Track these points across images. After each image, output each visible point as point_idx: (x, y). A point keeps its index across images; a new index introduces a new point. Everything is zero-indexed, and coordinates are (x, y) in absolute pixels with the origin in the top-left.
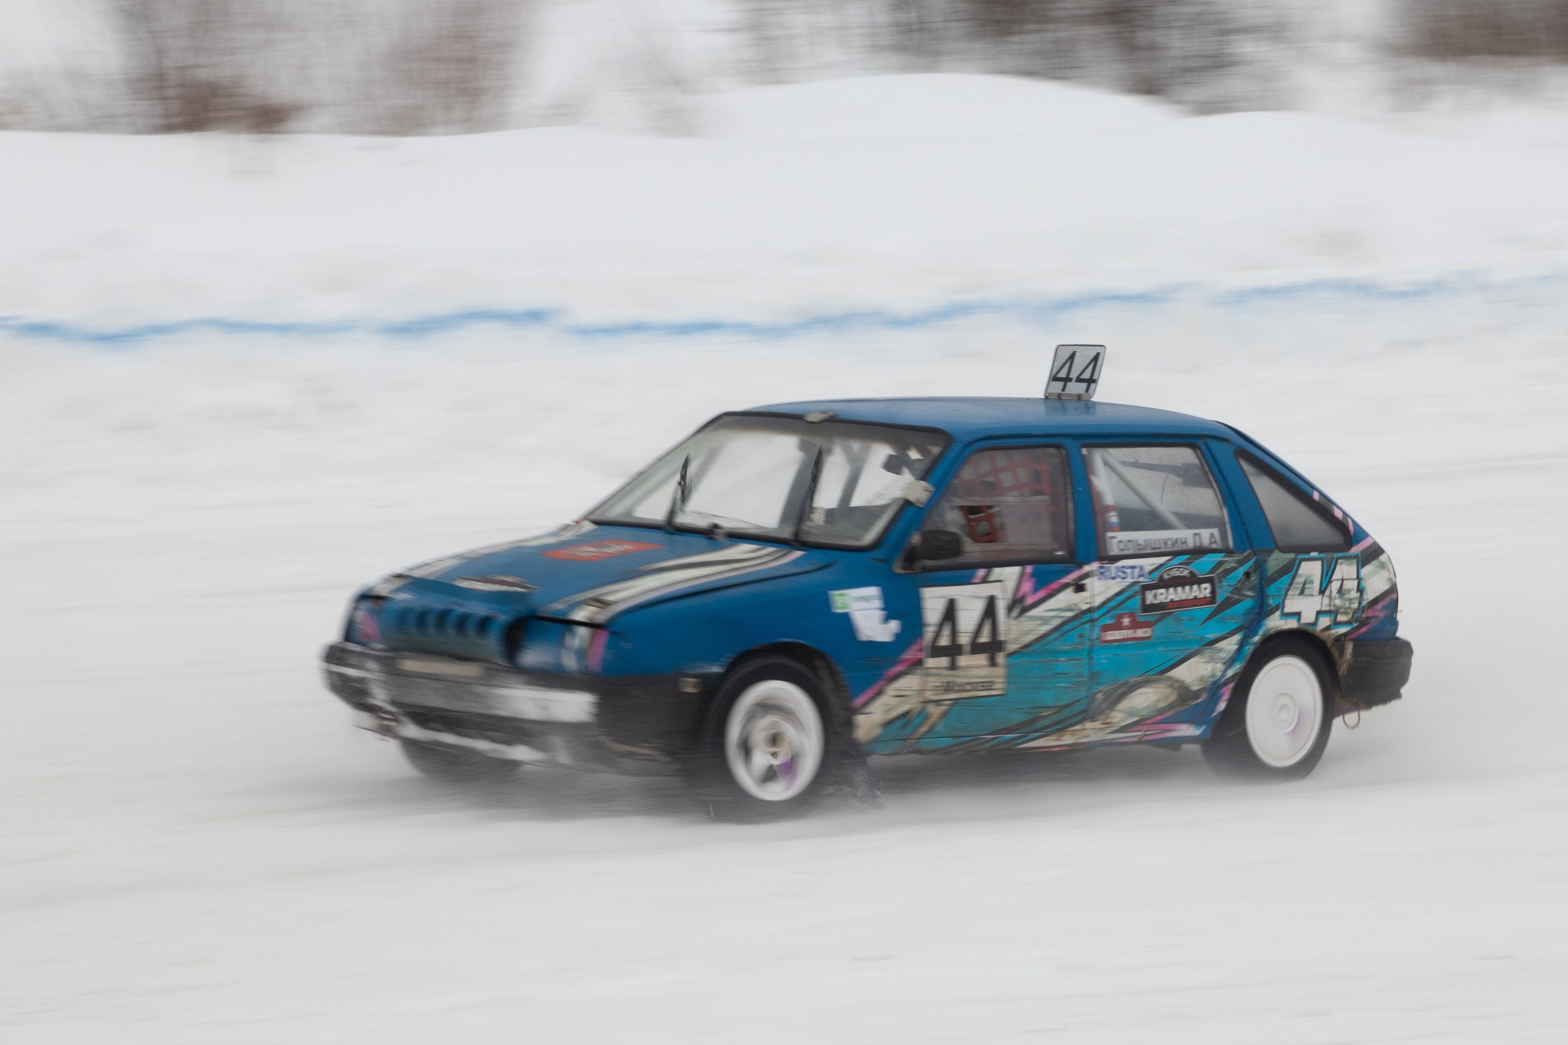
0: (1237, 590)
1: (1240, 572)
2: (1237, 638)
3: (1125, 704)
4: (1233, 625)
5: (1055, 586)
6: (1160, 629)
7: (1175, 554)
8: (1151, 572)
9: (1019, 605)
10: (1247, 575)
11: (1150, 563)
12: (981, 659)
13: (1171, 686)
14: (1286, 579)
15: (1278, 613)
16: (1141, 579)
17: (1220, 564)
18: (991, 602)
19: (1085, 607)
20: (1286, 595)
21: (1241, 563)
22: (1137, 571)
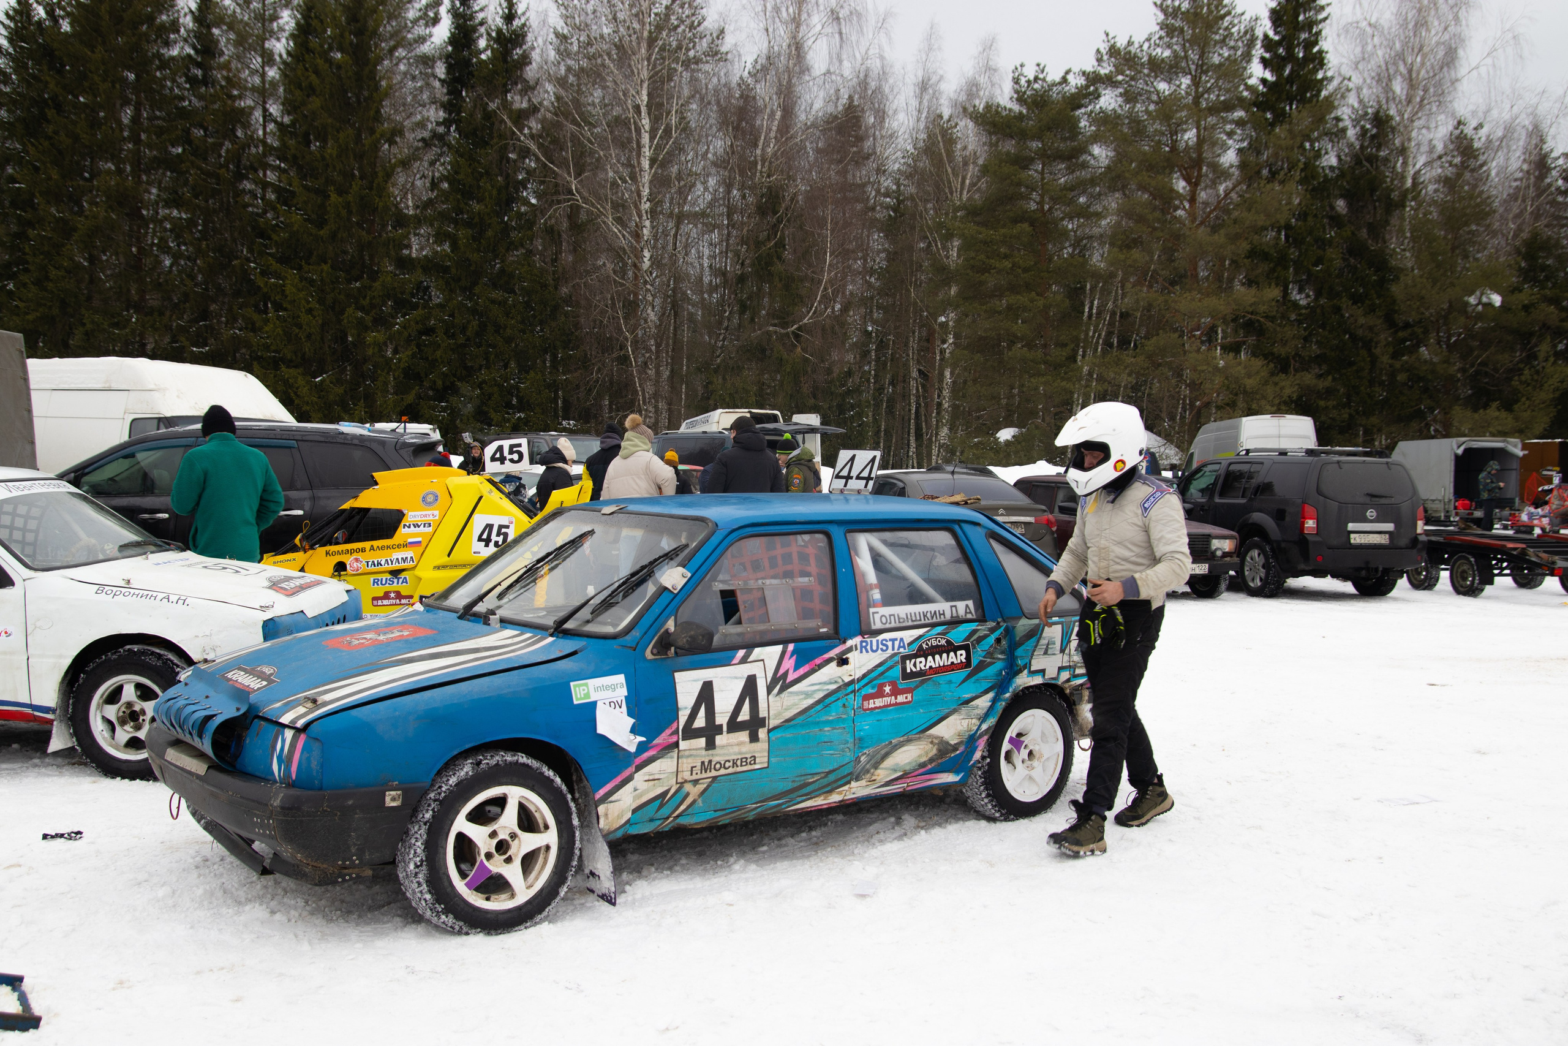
0: (989, 654)
1: (991, 639)
2: (991, 695)
3: (889, 762)
4: (986, 685)
5: (818, 661)
6: (919, 693)
7: (933, 625)
8: (910, 644)
9: (780, 682)
10: (998, 640)
11: (909, 635)
12: (744, 736)
13: (932, 743)
14: (1034, 640)
15: (1026, 672)
16: (902, 650)
17: (974, 632)
18: (751, 682)
19: (847, 679)
20: (1033, 654)
21: (992, 630)
22: (897, 643)
